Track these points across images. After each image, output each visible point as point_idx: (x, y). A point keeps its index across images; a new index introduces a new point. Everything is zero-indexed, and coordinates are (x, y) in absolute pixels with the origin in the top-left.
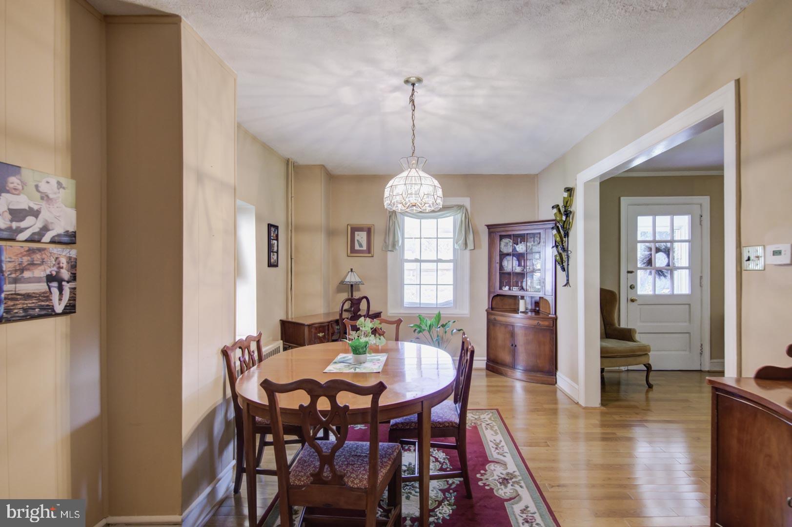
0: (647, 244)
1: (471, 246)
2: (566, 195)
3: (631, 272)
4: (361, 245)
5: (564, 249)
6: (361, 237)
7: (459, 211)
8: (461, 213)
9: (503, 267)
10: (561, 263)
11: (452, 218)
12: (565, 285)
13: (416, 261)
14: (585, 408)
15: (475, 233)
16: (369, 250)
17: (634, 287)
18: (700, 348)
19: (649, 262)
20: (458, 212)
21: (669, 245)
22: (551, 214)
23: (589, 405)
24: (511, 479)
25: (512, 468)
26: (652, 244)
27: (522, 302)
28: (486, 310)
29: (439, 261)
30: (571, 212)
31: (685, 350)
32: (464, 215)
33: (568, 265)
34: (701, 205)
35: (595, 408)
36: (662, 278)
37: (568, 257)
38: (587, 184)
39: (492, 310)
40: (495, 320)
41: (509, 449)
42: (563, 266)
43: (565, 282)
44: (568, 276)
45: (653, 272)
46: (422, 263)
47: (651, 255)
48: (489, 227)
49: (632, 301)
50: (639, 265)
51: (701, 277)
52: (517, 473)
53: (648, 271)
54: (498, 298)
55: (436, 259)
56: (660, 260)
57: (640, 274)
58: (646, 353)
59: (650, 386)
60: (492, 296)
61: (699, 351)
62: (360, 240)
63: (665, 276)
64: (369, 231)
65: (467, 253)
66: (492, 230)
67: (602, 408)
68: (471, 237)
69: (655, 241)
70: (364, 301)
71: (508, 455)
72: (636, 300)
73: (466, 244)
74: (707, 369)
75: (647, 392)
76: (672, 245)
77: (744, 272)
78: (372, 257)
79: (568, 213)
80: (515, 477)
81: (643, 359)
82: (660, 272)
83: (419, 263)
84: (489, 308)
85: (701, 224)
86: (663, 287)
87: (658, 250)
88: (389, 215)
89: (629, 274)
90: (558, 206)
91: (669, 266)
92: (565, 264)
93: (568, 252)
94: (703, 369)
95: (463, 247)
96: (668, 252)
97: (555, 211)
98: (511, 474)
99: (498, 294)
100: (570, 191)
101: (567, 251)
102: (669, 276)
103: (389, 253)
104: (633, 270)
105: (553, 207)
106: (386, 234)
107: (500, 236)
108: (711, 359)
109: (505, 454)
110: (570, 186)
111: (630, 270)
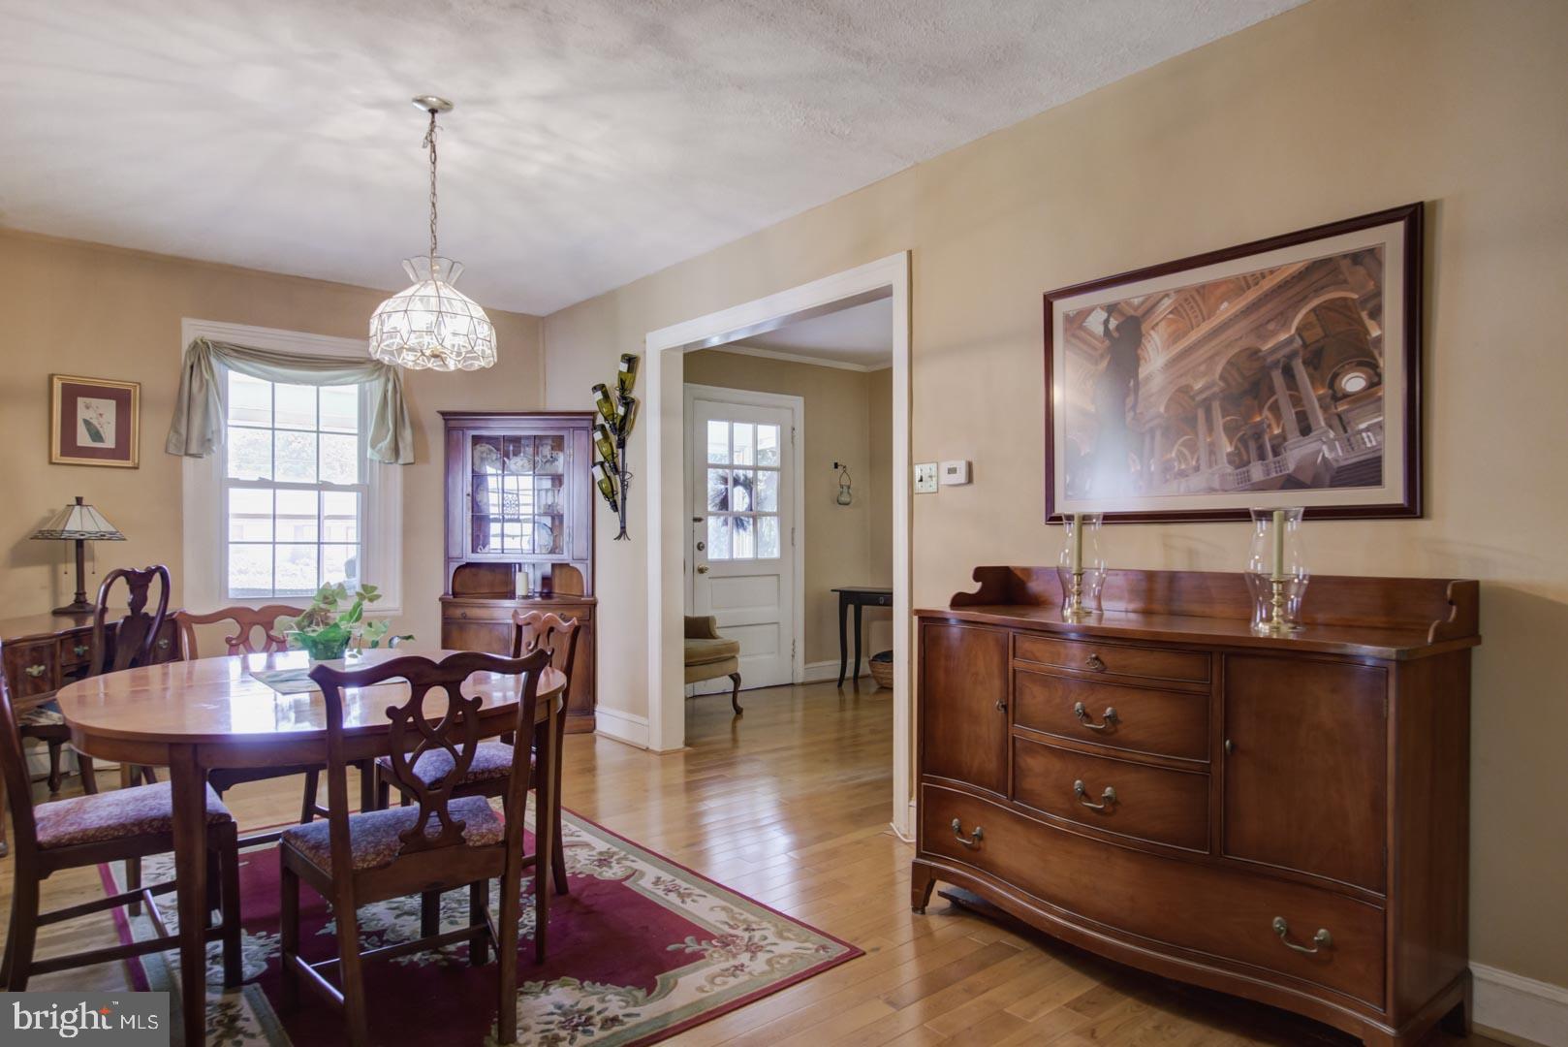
0: (720, 471)
1: (406, 455)
2: (624, 367)
3: (699, 520)
4: (96, 436)
5: (615, 469)
6: (99, 414)
7: (377, 374)
8: (382, 380)
9: (478, 506)
10: (610, 495)
11: (354, 389)
12: (619, 538)
13: (262, 484)
14: (662, 754)
15: (417, 427)
16: (122, 450)
17: (703, 547)
18: (792, 647)
19: (724, 503)
20: (375, 376)
21: (750, 474)
22: (591, 402)
23: (668, 748)
24: (612, 857)
25: (601, 845)
26: (727, 471)
27: (520, 578)
28: (440, 599)
29: (322, 487)
30: (633, 401)
31: (773, 653)
32: (390, 387)
33: (624, 499)
34: (793, 410)
35: (678, 751)
36: (741, 531)
37: (624, 485)
38: (666, 354)
39: (454, 597)
40: (464, 616)
41: (577, 826)
42: (615, 502)
43: (618, 532)
44: (623, 520)
45: (730, 520)
46: (278, 491)
47: (727, 489)
48: (446, 416)
49: (701, 571)
50: (710, 508)
51: (793, 529)
52: (614, 849)
53: (722, 518)
54: (467, 570)
55: (315, 482)
56: (739, 500)
57: (712, 523)
58: (732, 654)
59: (739, 711)
60: (454, 566)
61: (791, 652)
62: (95, 422)
63: (745, 529)
64: (122, 400)
65: (396, 472)
66: (452, 424)
67: (688, 749)
68: (407, 434)
69: (731, 467)
70: (156, 580)
71: (583, 833)
72: (706, 569)
73: (396, 451)
74: (800, 681)
75: (735, 720)
76: (755, 475)
77: (915, 496)
78: (136, 468)
79: (628, 403)
80: (614, 853)
81: (729, 667)
82: (739, 523)
83: (272, 491)
84: (446, 594)
85: (793, 442)
86: (743, 546)
87: (736, 482)
88: (189, 364)
89: (696, 524)
90: (603, 386)
91: (751, 510)
92: (619, 498)
93: (624, 476)
94: (795, 682)
95: (389, 456)
96: (748, 485)
97: (599, 395)
98: (607, 852)
99: (468, 561)
100: (631, 361)
101: (624, 473)
102: (750, 528)
103: (188, 463)
104: (703, 517)
105: (595, 389)
106: (178, 409)
107: (473, 436)
108: (805, 663)
109: (578, 833)
110: (631, 352)
111: (697, 516)
